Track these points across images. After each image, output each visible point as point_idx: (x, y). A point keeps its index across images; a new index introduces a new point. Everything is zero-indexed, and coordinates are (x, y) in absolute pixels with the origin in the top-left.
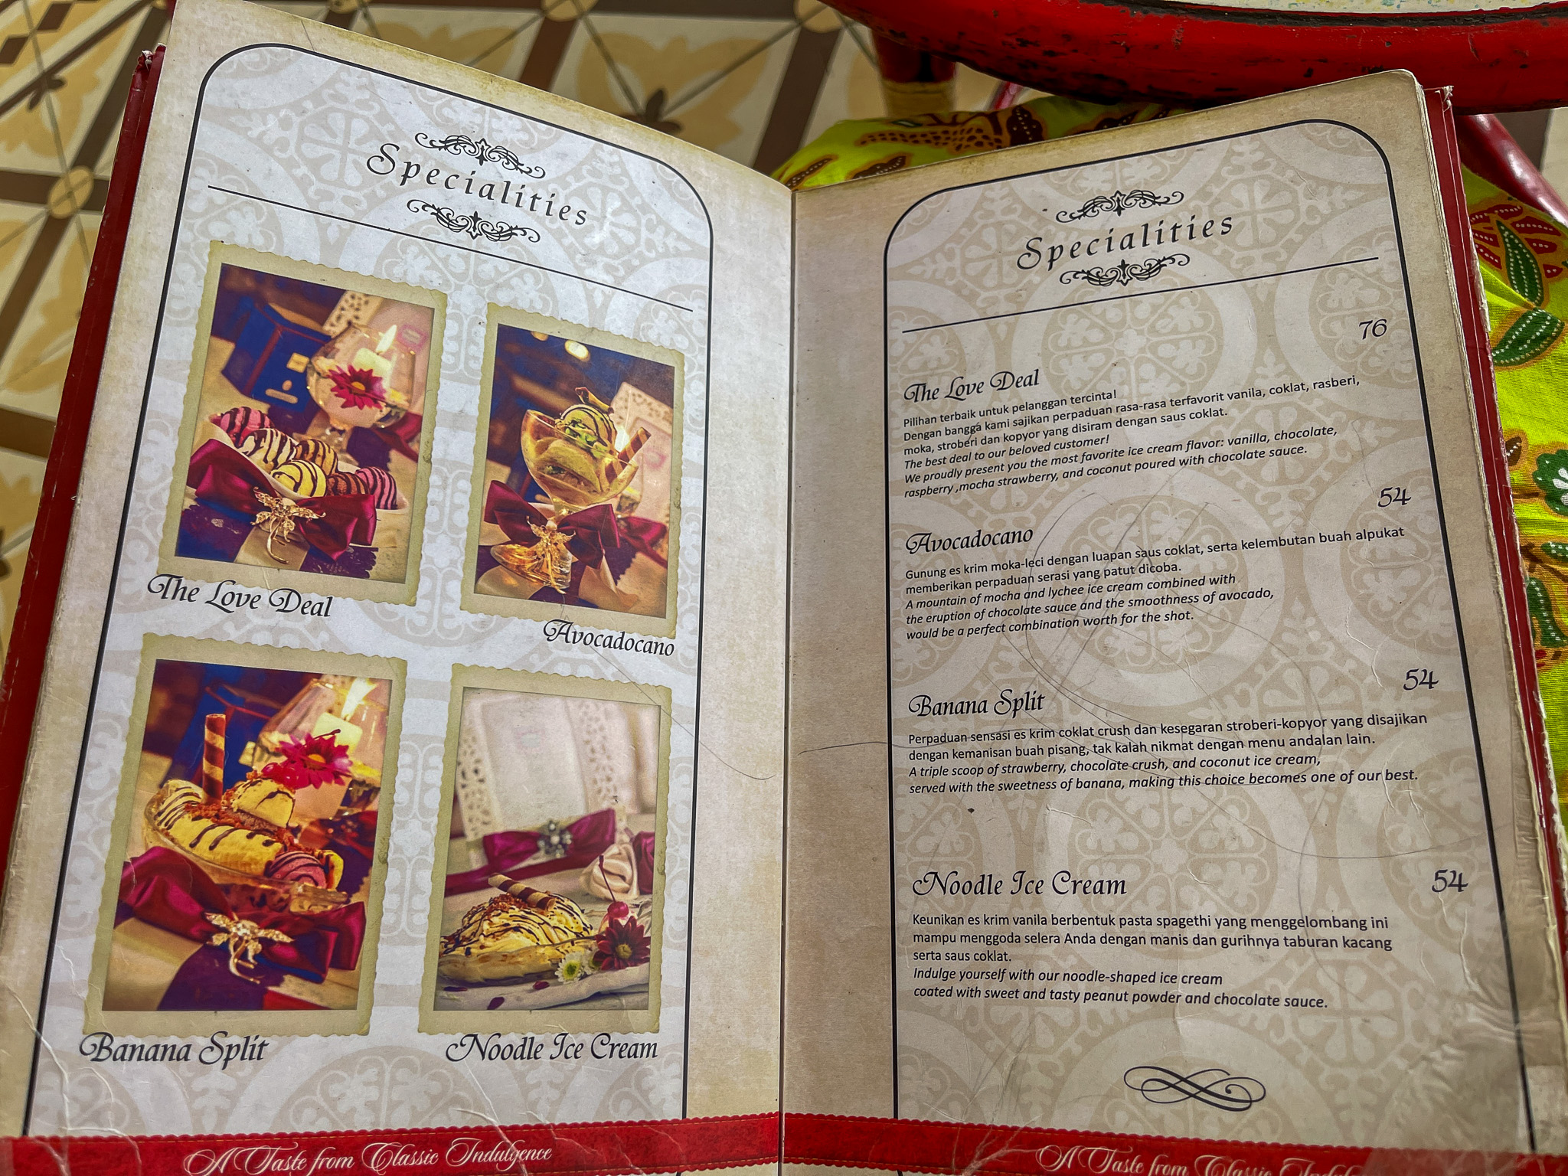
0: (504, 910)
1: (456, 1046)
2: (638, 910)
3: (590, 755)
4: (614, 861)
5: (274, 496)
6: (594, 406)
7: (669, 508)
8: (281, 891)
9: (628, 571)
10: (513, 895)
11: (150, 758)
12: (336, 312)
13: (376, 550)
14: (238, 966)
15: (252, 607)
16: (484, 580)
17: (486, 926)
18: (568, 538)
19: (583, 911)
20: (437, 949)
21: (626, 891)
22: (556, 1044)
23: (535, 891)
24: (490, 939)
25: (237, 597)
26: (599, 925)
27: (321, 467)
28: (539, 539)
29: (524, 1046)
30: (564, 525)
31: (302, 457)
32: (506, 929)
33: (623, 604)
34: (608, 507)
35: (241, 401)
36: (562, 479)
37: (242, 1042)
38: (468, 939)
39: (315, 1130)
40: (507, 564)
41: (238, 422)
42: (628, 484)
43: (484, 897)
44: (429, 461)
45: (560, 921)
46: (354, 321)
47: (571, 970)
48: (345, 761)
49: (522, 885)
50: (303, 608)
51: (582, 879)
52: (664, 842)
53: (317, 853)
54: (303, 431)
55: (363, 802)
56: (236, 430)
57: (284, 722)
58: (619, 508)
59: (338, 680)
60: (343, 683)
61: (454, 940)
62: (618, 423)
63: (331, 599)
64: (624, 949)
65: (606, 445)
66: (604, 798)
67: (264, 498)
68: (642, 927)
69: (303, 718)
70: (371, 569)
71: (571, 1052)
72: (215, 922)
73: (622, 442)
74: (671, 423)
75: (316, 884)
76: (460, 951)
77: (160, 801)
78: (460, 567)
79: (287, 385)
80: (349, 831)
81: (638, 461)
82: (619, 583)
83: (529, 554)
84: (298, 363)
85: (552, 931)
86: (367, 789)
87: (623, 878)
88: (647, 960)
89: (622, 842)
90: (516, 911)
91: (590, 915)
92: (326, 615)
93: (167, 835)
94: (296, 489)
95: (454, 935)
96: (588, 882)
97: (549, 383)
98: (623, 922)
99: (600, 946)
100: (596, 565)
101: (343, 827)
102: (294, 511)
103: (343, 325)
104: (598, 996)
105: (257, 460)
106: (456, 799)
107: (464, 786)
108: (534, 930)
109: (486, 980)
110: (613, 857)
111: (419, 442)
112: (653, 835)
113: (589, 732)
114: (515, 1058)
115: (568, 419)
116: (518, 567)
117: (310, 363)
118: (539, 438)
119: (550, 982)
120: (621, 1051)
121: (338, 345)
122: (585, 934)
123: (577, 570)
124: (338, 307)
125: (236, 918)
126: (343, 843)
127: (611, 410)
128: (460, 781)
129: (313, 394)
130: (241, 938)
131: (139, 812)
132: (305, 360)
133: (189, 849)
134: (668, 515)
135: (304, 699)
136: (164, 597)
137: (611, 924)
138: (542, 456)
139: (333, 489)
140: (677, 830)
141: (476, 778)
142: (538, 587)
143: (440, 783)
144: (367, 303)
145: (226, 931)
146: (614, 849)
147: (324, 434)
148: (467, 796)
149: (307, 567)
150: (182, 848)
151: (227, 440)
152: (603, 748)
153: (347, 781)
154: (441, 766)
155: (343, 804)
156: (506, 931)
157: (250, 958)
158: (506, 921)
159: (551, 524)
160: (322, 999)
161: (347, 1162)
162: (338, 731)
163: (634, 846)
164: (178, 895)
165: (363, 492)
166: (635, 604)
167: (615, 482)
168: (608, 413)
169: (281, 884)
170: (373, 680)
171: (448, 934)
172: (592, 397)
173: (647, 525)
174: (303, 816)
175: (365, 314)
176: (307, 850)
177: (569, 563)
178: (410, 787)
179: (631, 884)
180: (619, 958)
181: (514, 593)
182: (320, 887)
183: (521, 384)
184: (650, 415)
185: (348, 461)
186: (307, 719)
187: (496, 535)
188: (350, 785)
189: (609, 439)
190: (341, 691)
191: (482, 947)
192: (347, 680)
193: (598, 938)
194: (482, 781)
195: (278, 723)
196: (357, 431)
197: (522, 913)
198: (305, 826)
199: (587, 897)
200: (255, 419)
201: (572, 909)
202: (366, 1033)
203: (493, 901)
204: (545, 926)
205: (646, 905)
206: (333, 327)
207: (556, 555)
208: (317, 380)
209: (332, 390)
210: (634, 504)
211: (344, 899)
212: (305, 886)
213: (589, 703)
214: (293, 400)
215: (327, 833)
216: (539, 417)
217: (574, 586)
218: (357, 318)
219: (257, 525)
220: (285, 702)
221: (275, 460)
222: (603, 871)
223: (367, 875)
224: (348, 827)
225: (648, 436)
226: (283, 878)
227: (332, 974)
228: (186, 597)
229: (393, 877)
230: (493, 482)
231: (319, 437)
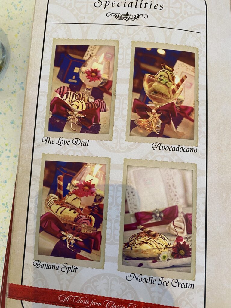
0: (142, 237)
1: (129, 276)
2: (187, 239)
3: (169, 187)
4: (177, 223)
5: (72, 111)
6: (167, 69)
7: (194, 102)
8: (79, 226)
9: (180, 124)
10: (145, 232)
11: (45, 188)
12: (87, 53)
13: (101, 124)
14: (69, 246)
15: (68, 144)
16: (132, 131)
17: (137, 241)
18: (159, 115)
19: (168, 239)
20: (122, 247)
21: (182, 233)
22: (160, 280)
23: (152, 231)
24: (138, 245)
25: (64, 142)
26: (173, 244)
27: (84, 101)
28: (150, 116)
29: (149, 279)
30: (158, 111)
31: (79, 99)
32: (143, 242)
33: (178, 136)
34: (173, 103)
35: (62, 84)
36: (157, 96)
37: (71, 267)
38: (131, 245)
39: (91, 294)
40: (139, 125)
41: (62, 91)
42: (180, 94)
43: (136, 232)
44: (115, 95)
45: (160, 241)
46: (92, 54)
47: (164, 257)
48: (94, 189)
49: (147, 229)
50: (81, 144)
51: (167, 228)
52: (196, 217)
53: (88, 216)
54: (79, 91)
55: (99, 201)
56: (61, 93)
57: (77, 178)
58: (177, 103)
59: (92, 165)
60: (93, 165)
61: (127, 245)
62: (176, 74)
63: (88, 140)
64: (182, 252)
65: (171, 82)
66: (174, 202)
67: (69, 112)
68: (188, 245)
69: (82, 176)
70: (99, 130)
71: (165, 284)
72: (63, 234)
73: (177, 81)
74: (194, 72)
75: (88, 225)
76: (129, 248)
77: (48, 200)
78: (125, 128)
79: (74, 77)
80: (96, 210)
81: (183, 86)
82: (177, 129)
83: (146, 122)
84: (77, 70)
85: (158, 244)
86: (100, 197)
87: (181, 228)
88: (190, 256)
89: (181, 217)
90: (146, 237)
91: (170, 240)
92: (87, 145)
93: (50, 209)
94: (78, 109)
95: (127, 243)
96: (169, 229)
97: (152, 64)
98: (182, 243)
99: (174, 250)
100: (169, 123)
101: (94, 208)
102: (78, 115)
103: (89, 56)
104: (173, 266)
105: (67, 101)
106: (126, 201)
107: (128, 197)
108: (152, 244)
109: (137, 258)
110: (177, 221)
111: (112, 89)
112: (191, 214)
113: (168, 180)
114: (147, 282)
115: (159, 75)
116: (143, 126)
117: (80, 69)
118: (149, 83)
119: (157, 260)
120: (181, 285)
121: (87, 63)
122: (169, 246)
123: (163, 125)
124: (87, 51)
125: (68, 233)
126: (94, 213)
127: (173, 70)
128: (127, 195)
129: (81, 79)
130: (69, 239)
131: (43, 202)
132: (78, 69)
133: (55, 213)
134: (194, 104)
135: (82, 170)
136: (46, 143)
137: (177, 243)
138: (150, 89)
139: (88, 108)
140: (200, 213)
141: (132, 194)
142: (149, 132)
143: (121, 196)
144: (95, 48)
145: (66, 236)
146: (178, 219)
147: (85, 91)
148: (129, 200)
149: (81, 132)
150: (54, 213)
151: (59, 97)
152: (173, 185)
153: (95, 195)
154: (121, 190)
155: (94, 202)
156: (143, 243)
157: (72, 244)
158: (143, 240)
159: (154, 111)
160: (91, 258)
161: (100, 304)
162: (92, 180)
163: (185, 218)
164: (53, 226)
165: (96, 107)
166: (183, 136)
167: (175, 95)
168: (172, 71)
169: (79, 224)
170: (101, 164)
171: (126, 243)
172: (167, 67)
173: (187, 108)
174: (83, 205)
175: (95, 52)
176: (85, 215)
177: (160, 124)
178: (113, 197)
179: (184, 231)
180: (180, 255)
181: (142, 135)
182: (89, 226)
183: (143, 66)
184: (187, 70)
185: (92, 98)
186: (84, 176)
187: (136, 116)
188: (96, 196)
189: (173, 80)
190: (93, 168)
191: (136, 248)
192: (94, 165)
193: (173, 248)
194: (134, 195)
195: (76, 178)
196: (94, 89)
197: (148, 238)
198: (84, 208)
199: (169, 234)
200: (66, 89)
201: (164, 238)
202: (103, 269)
203: (139, 234)
204: (155, 243)
205: (190, 238)
206: (85, 58)
207: (155, 121)
208: (82, 75)
209: (86, 77)
210: (182, 101)
211: (95, 230)
212: (85, 225)
213: (168, 170)
214: (76, 81)
215: (90, 210)
216: (149, 76)
217: (162, 131)
218: (92, 53)
219: (68, 120)
220: (77, 171)
221: (72, 101)
222: (174, 226)
223: (101, 223)
224: (96, 209)
225: (186, 77)
226: (79, 223)
227: (93, 251)
228: (51, 143)
229: (109, 225)
230: (135, 99)
231: (83, 92)
